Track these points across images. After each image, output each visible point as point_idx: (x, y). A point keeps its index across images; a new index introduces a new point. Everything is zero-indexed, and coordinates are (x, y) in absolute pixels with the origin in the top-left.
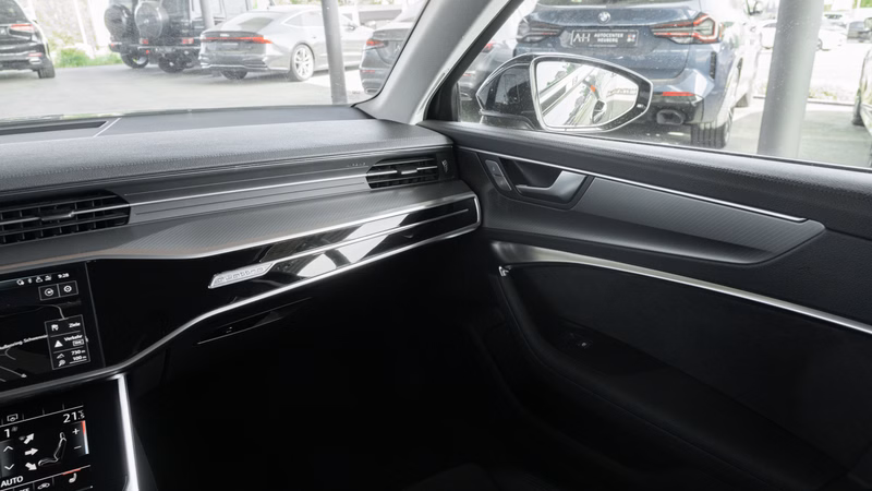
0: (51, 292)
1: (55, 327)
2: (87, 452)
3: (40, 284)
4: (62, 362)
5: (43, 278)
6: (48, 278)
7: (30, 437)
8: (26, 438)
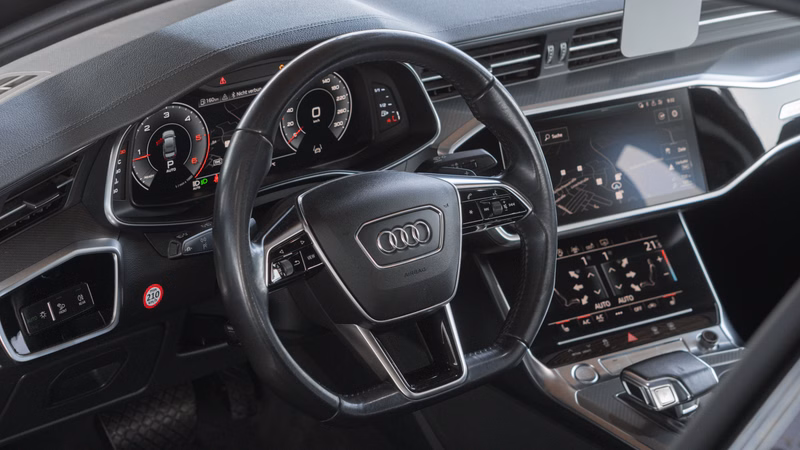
0: (663, 116)
1: (668, 150)
2: (675, 279)
3: (655, 108)
5: (656, 102)
6: (660, 102)
7: (625, 262)
8: (622, 262)
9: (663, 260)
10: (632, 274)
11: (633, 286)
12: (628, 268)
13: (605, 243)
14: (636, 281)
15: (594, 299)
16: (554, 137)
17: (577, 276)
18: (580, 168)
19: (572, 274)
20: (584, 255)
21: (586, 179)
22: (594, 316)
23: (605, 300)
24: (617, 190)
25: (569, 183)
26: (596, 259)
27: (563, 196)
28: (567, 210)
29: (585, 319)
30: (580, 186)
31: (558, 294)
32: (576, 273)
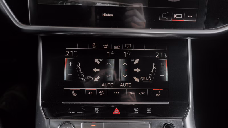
2: (167, 80)
7: (137, 61)
8: (134, 61)
9: (164, 66)
10: (138, 70)
11: (135, 78)
12: (136, 66)
13: (128, 46)
14: (138, 75)
17: (99, 63)
19: (96, 60)
20: (111, 51)
22: (98, 91)
23: (111, 82)
26: (117, 56)
29: (91, 91)
31: (80, 71)
32: (99, 60)
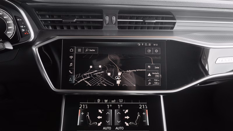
0: (150, 51)
1: (149, 67)
2: (148, 125)
3: (147, 47)
4: (150, 83)
6: (150, 45)
7: (127, 111)
8: (125, 111)
9: (146, 114)
10: (128, 117)
11: (126, 123)
12: (127, 114)
13: (121, 101)
14: (128, 121)
15: (104, 124)
16: (90, 50)
18: (100, 66)
19: (100, 111)
20: (109, 104)
21: (102, 72)
23: (109, 126)
24: (118, 80)
25: (93, 72)
26: (114, 107)
27: (89, 77)
28: (89, 84)
30: (98, 74)
31: (89, 118)
32: (101, 111)
